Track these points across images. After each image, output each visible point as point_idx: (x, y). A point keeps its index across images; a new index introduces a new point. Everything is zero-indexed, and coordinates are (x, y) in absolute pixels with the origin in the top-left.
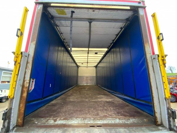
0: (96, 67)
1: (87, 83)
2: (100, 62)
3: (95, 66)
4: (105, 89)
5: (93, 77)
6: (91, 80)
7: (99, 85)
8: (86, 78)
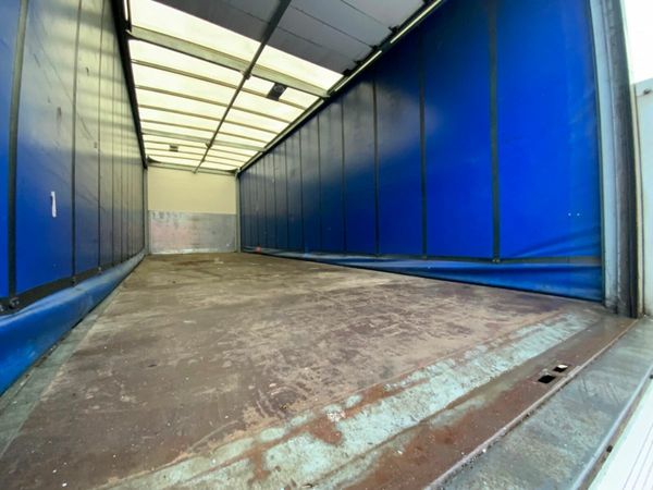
0: (240, 174)
1: (196, 245)
2: (271, 149)
3: (233, 172)
4: (306, 255)
5: (226, 217)
6: (214, 233)
7: (258, 249)
8: (191, 223)
